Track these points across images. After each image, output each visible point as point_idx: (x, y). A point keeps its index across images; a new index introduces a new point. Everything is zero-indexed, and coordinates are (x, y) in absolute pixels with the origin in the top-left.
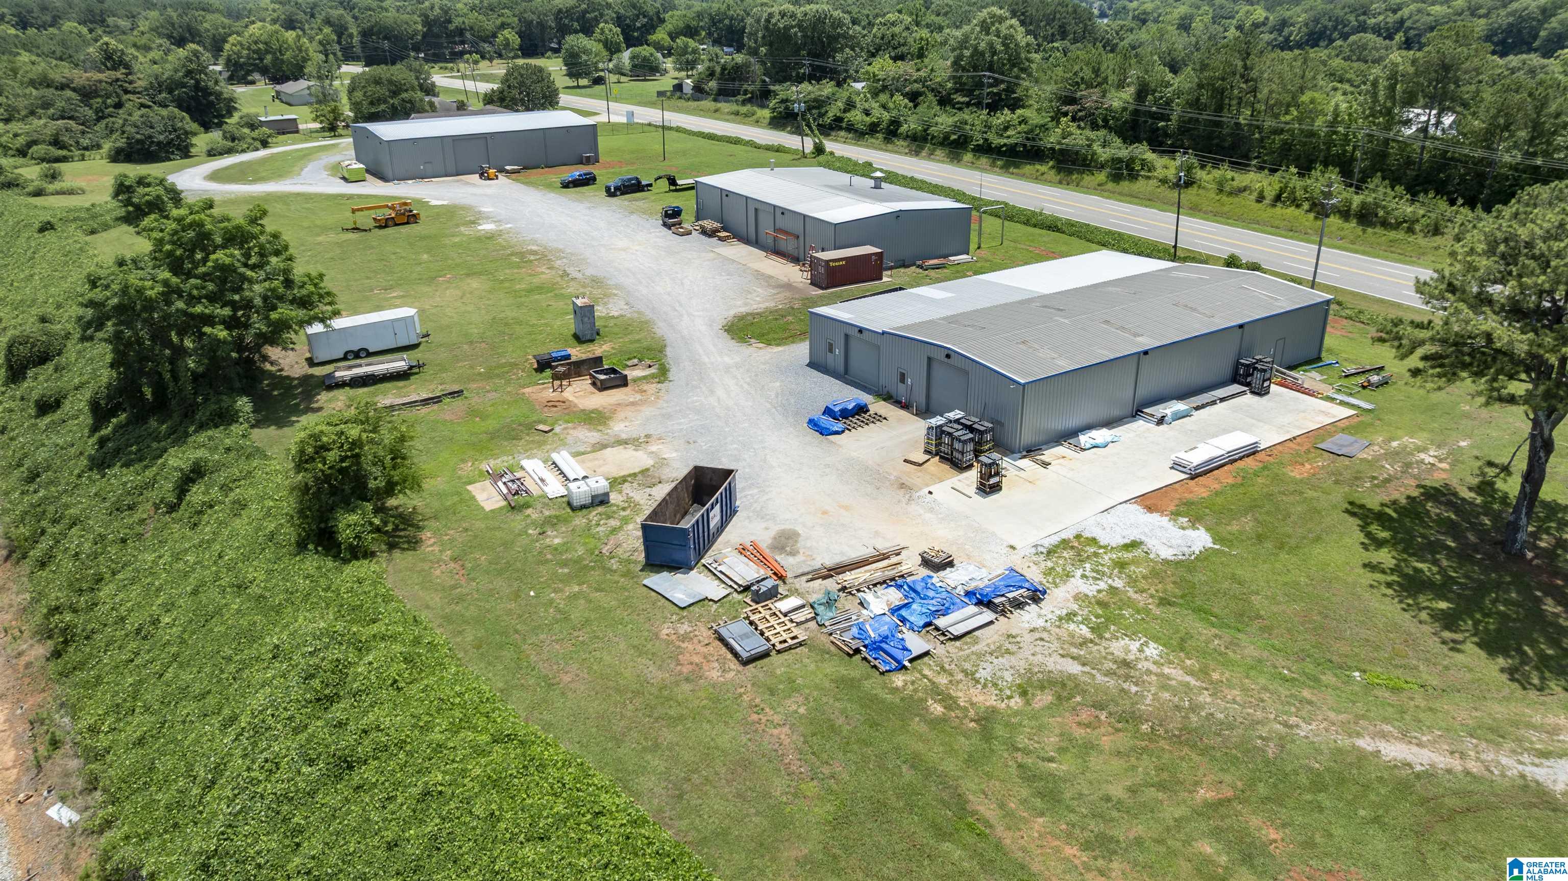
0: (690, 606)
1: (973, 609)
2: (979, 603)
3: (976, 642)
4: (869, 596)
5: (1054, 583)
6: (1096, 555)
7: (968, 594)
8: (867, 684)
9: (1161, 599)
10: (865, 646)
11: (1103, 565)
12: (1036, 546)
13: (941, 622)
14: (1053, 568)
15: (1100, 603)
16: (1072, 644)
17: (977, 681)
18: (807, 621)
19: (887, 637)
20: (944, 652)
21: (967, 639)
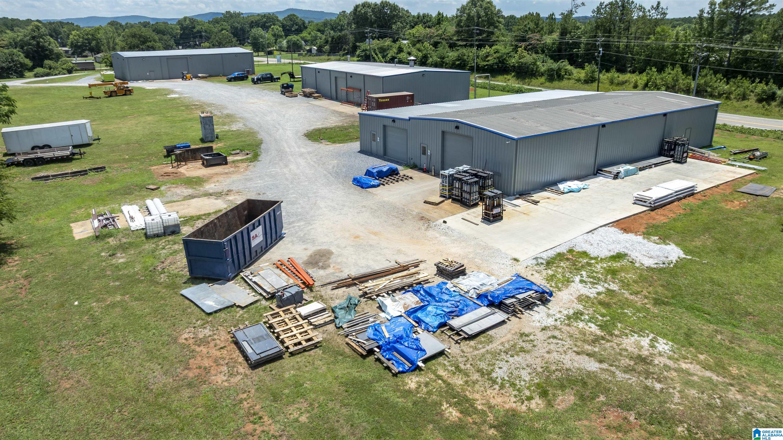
0: (216, 312)
1: (485, 310)
2: (491, 304)
3: (490, 340)
4: (387, 301)
5: (557, 287)
6: (589, 264)
7: (480, 297)
8: (378, 387)
9: (655, 299)
10: (378, 347)
11: (596, 272)
12: (536, 258)
13: (456, 322)
14: (553, 275)
15: (601, 303)
16: (584, 341)
17: (494, 382)
18: (326, 324)
19: (401, 338)
20: (458, 351)
21: (481, 338)
